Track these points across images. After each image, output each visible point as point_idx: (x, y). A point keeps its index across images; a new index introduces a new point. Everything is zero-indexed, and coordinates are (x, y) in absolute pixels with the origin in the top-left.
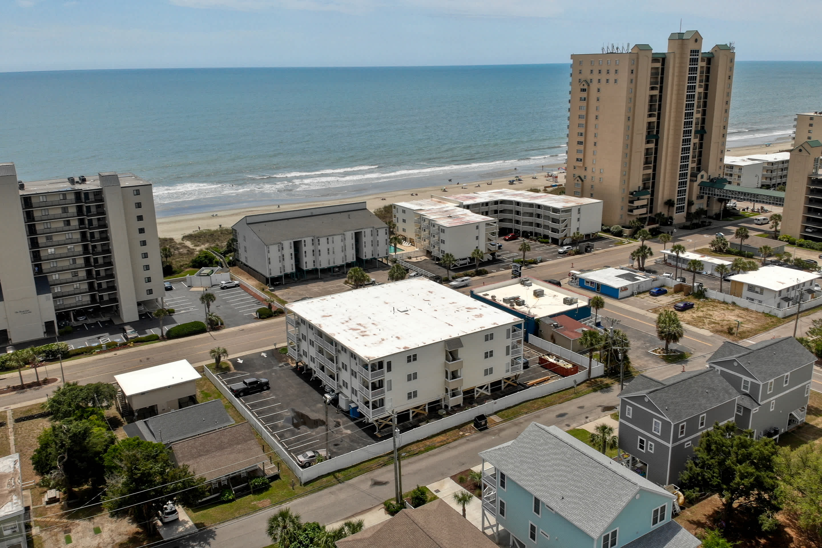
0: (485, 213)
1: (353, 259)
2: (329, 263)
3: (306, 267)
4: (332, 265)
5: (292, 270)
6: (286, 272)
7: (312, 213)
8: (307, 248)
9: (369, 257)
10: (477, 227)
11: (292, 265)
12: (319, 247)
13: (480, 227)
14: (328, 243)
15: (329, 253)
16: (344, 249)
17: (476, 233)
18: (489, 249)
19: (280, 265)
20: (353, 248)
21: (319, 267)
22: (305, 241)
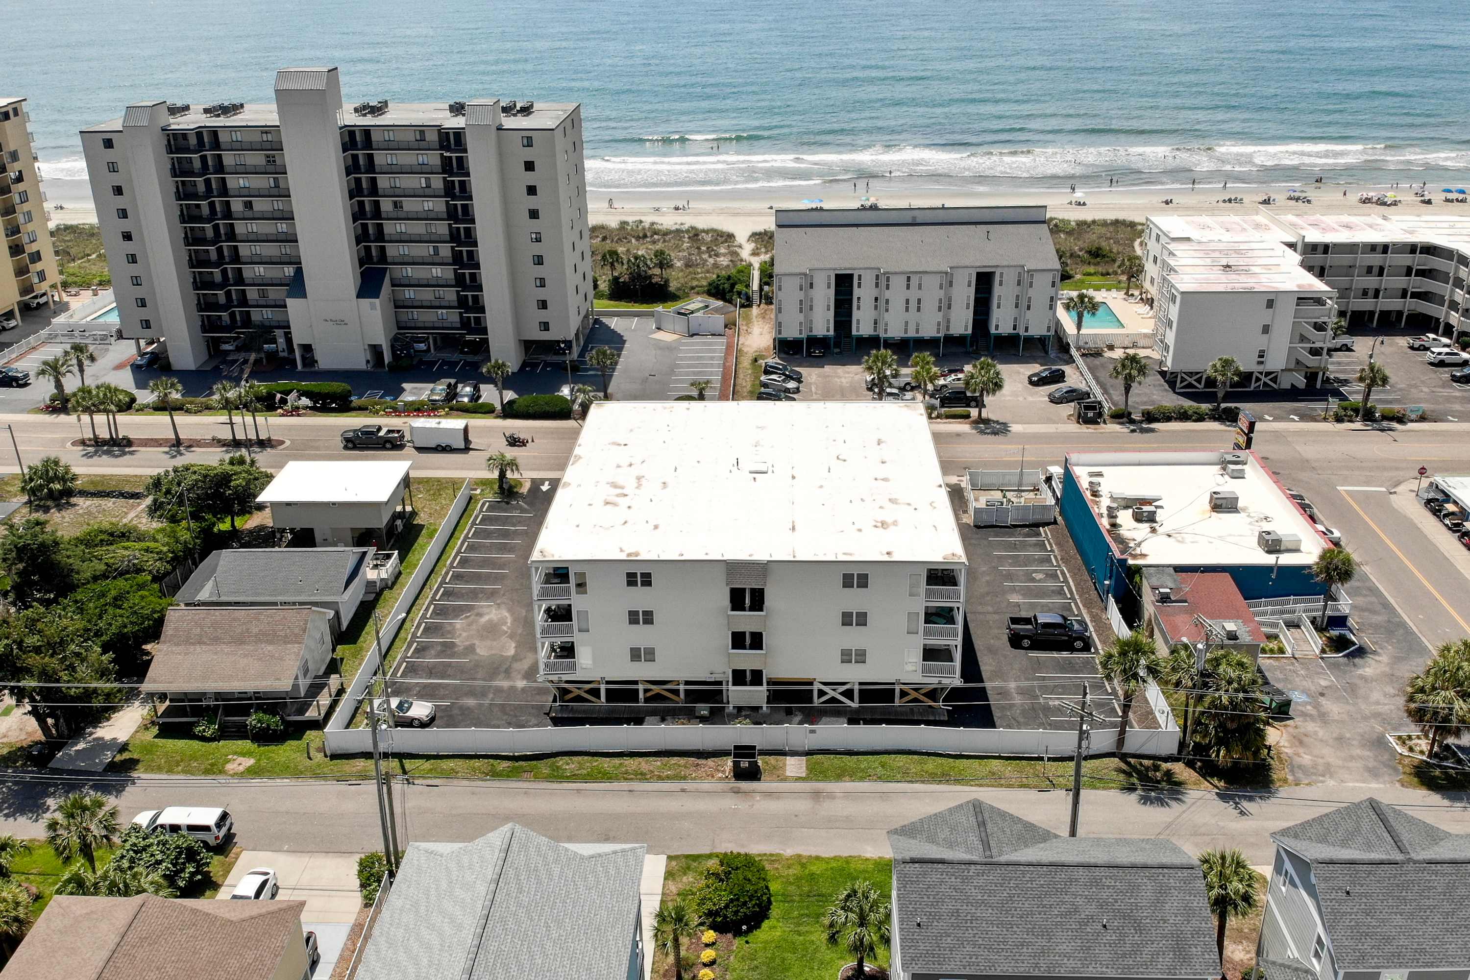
0: (1317, 270)
1: (966, 330)
2: (906, 332)
3: (858, 331)
4: (912, 334)
5: (828, 331)
6: (815, 333)
7: (914, 218)
8: (863, 293)
9: (1005, 329)
10: (1270, 304)
11: (828, 321)
12: (888, 294)
13: (1277, 305)
14: (908, 287)
15: (907, 309)
16: (946, 305)
17: (1266, 317)
18: (1298, 362)
19: (801, 317)
20: (968, 305)
21: (882, 335)
22: (860, 276)
